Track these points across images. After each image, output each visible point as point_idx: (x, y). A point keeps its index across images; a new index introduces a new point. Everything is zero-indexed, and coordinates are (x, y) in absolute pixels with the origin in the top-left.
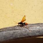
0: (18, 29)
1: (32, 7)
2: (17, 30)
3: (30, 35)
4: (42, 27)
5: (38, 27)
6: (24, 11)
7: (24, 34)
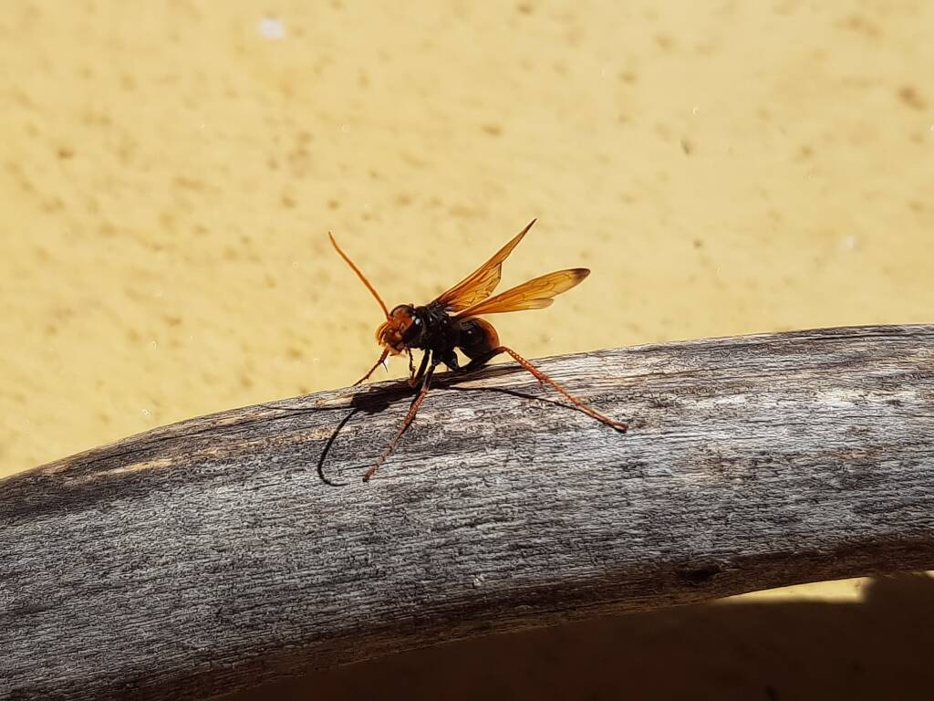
1: (628, 78)
4: (907, 394)
5: (835, 399)
6: (493, 131)
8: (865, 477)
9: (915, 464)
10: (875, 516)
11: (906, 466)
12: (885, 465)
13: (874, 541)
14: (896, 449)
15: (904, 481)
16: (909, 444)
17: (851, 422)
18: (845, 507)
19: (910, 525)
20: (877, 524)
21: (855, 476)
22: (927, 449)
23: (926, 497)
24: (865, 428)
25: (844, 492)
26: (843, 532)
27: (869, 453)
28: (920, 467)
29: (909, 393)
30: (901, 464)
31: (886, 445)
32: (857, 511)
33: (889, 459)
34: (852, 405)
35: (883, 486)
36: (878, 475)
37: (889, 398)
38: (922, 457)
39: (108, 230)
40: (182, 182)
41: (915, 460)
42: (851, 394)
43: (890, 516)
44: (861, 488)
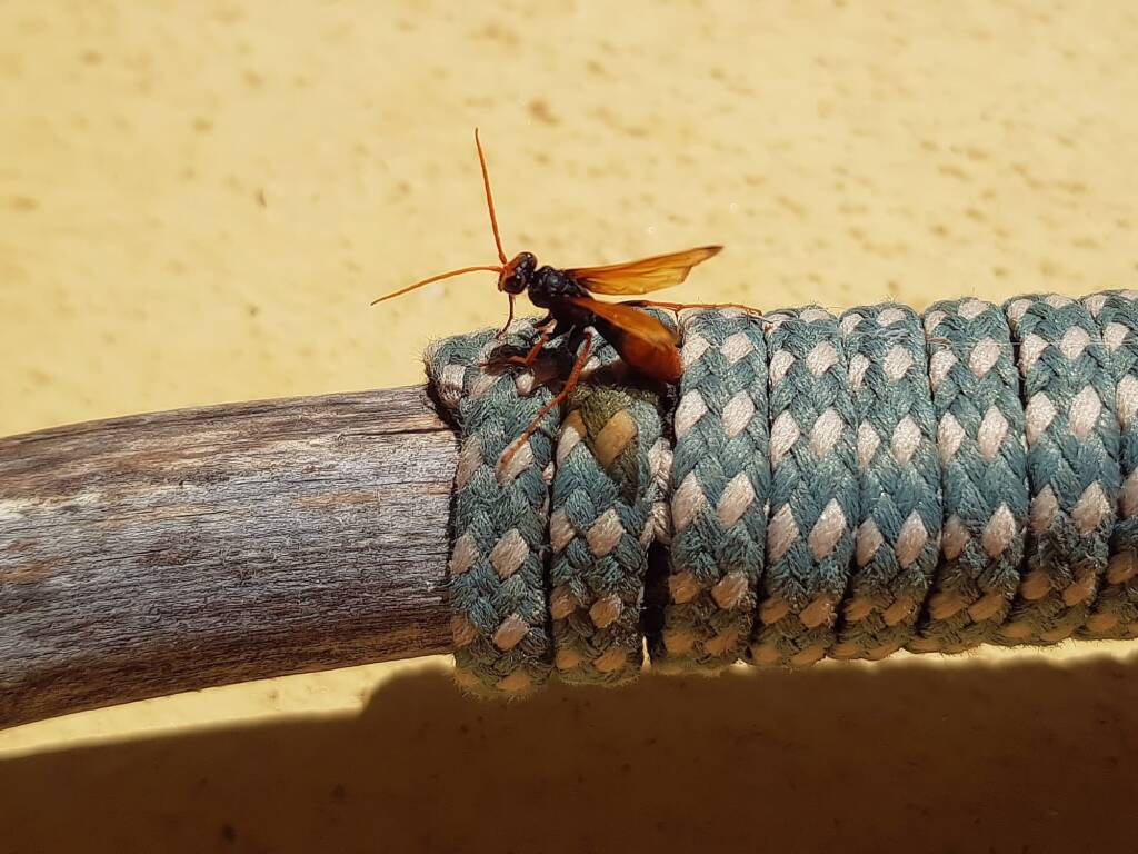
8: (31, 596)
9: (92, 576)
10: (56, 639)
11: (81, 579)
12: (53, 581)
13: (70, 667)
14: (67, 561)
15: (82, 596)
16: (85, 555)
17: (15, 536)
18: (16, 632)
19: (107, 645)
20: (63, 647)
21: (19, 597)
22: (108, 557)
23: (114, 611)
24: (32, 541)
25: (8, 616)
26: (24, 660)
27: (36, 569)
28: (99, 578)
29: (94, 495)
30: (74, 578)
31: (57, 559)
32: (32, 634)
33: (59, 574)
34: (19, 517)
35: (56, 605)
36: (48, 593)
37: (67, 504)
38: (101, 567)
41: (91, 572)
42: (24, 504)
43: (75, 636)
44: (29, 609)
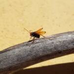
0: (39, 43)
2: (37, 43)
3: (60, 49)
7: (49, 48)
39: (7, 38)
40: (14, 33)
42: (71, 35)
